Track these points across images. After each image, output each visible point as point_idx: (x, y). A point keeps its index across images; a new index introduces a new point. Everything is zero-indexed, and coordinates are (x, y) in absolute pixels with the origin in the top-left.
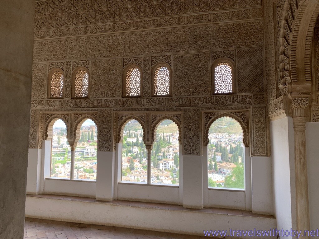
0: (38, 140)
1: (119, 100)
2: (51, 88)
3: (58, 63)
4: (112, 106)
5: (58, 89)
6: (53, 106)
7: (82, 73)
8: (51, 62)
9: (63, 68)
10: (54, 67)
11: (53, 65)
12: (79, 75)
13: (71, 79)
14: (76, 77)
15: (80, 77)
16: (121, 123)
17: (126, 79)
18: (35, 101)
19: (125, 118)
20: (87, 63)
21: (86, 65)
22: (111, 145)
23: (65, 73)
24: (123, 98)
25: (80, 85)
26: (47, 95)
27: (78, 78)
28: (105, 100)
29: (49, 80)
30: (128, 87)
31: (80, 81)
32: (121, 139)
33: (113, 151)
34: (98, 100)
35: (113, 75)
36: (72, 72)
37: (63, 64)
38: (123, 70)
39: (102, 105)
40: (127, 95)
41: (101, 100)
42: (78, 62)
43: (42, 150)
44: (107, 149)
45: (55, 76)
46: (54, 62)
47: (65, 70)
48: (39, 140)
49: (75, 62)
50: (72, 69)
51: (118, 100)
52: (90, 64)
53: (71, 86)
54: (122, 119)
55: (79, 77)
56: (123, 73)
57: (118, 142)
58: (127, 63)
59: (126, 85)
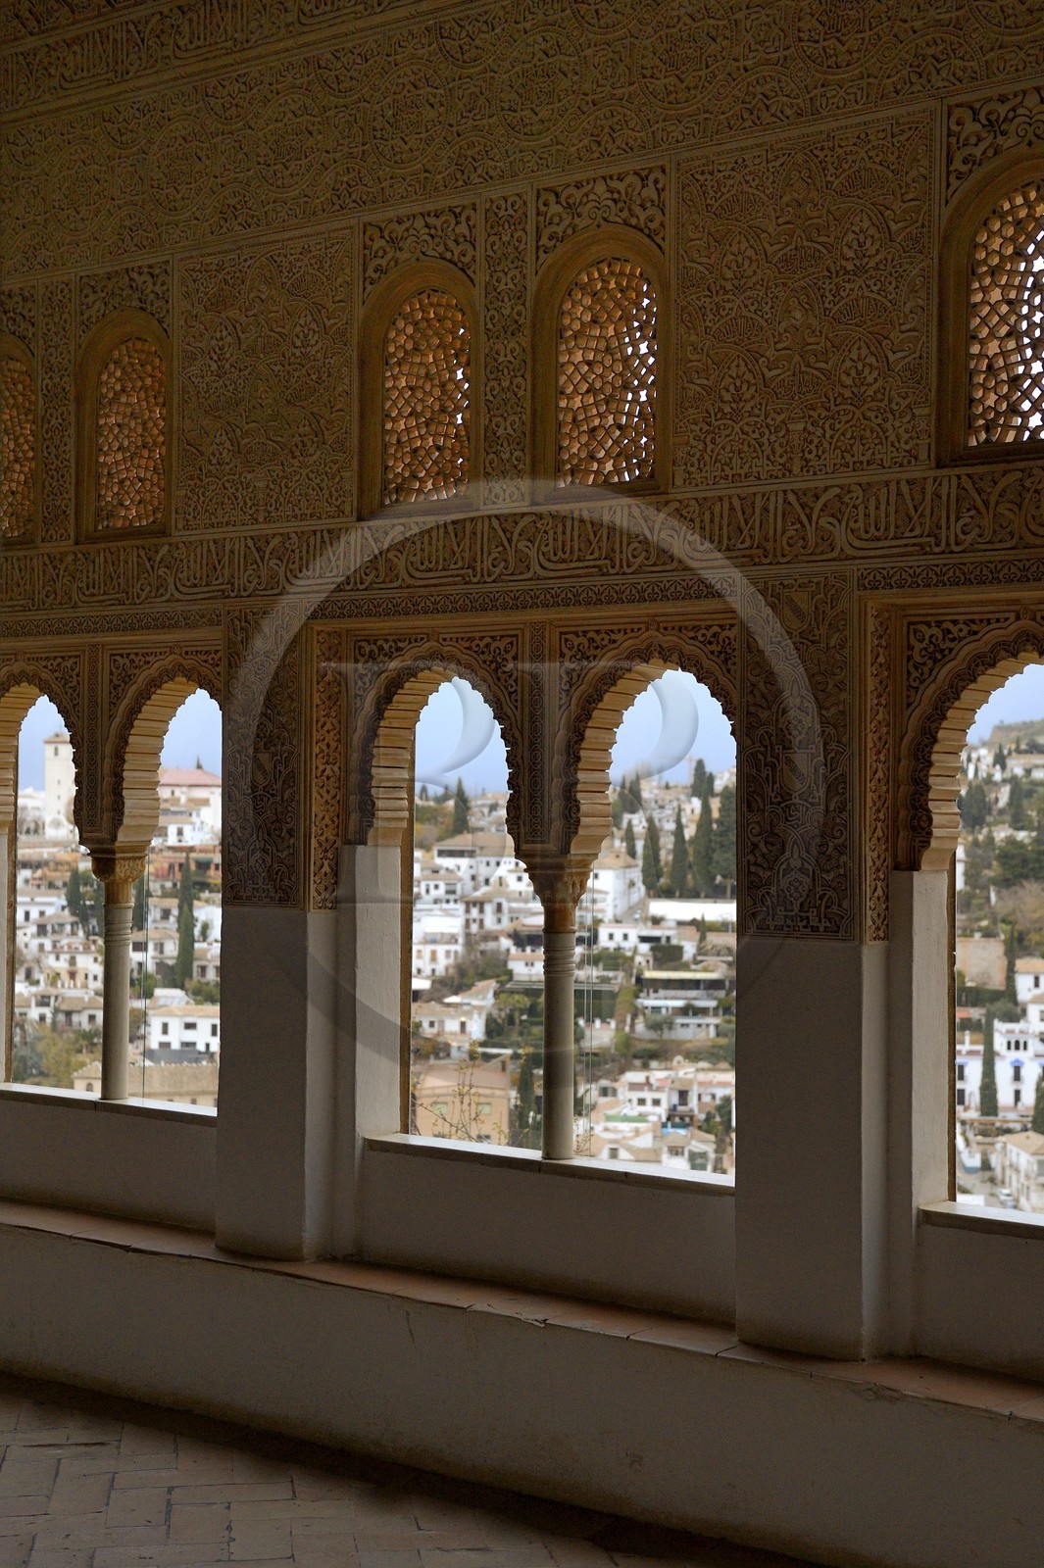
0: (307, 837)
1: (905, 489)
2: (389, 426)
3: (431, 220)
4: (850, 552)
5: (436, 435)
6: (403, 574)
7: (612, 285)
8: (379, 216)
9: (466, 260)
10: (403, 256)
11: (392, 241)
12: (588, 301)
13: (526, 342)
14: (567, 321)
15: (594, 321)
16: (930, 692)
17: (969, 292)
18: (274, 542)
19: (967, 650)
20: (650, 192)
21: (637, 210)
22: (846, 886)
23: (478, 293)
24: (939, 466)
25: (598, 385)
26: (361, 491)
27: (577, 326)
28: (792, 498)
29: (371, 363)
30: (990, 367)
31: (596, 350)
32: (936, 832)
33: (868, 934)
34: (736, 503)
35: (862, 270)
36: (532, 283)
37: (463, 229)
38: (946, 212)
39: (770, 546)
40: (983, 436)
41: (759, 503)
42: (578, 195)
43: (337, 921)
44: (814, 922)
45: (410, 330)
46: (403, 210)
47: (481, 277)
48: (314, 843)
49: (552, 199)
50: (530, 258)
51: (899, 494)
52: (670, 198)
53: (527, 405)
54: (938, 655)
55: (587, 318)
56: (945, 240)
57: (914, 865)
58: (978, 152)
59: (975, 349)
